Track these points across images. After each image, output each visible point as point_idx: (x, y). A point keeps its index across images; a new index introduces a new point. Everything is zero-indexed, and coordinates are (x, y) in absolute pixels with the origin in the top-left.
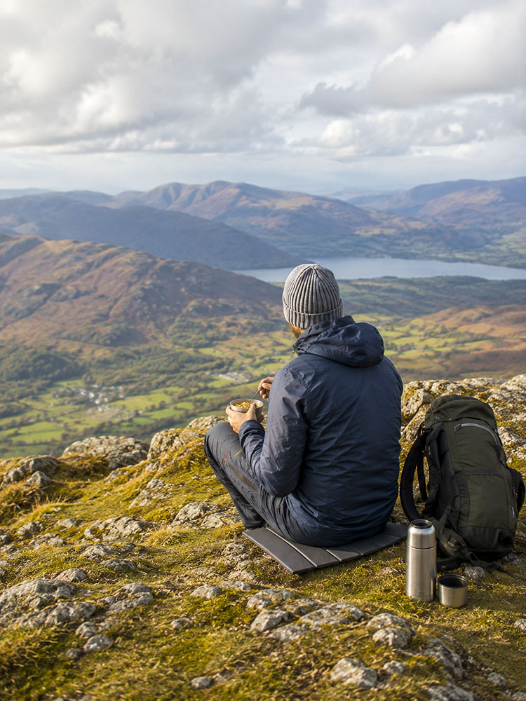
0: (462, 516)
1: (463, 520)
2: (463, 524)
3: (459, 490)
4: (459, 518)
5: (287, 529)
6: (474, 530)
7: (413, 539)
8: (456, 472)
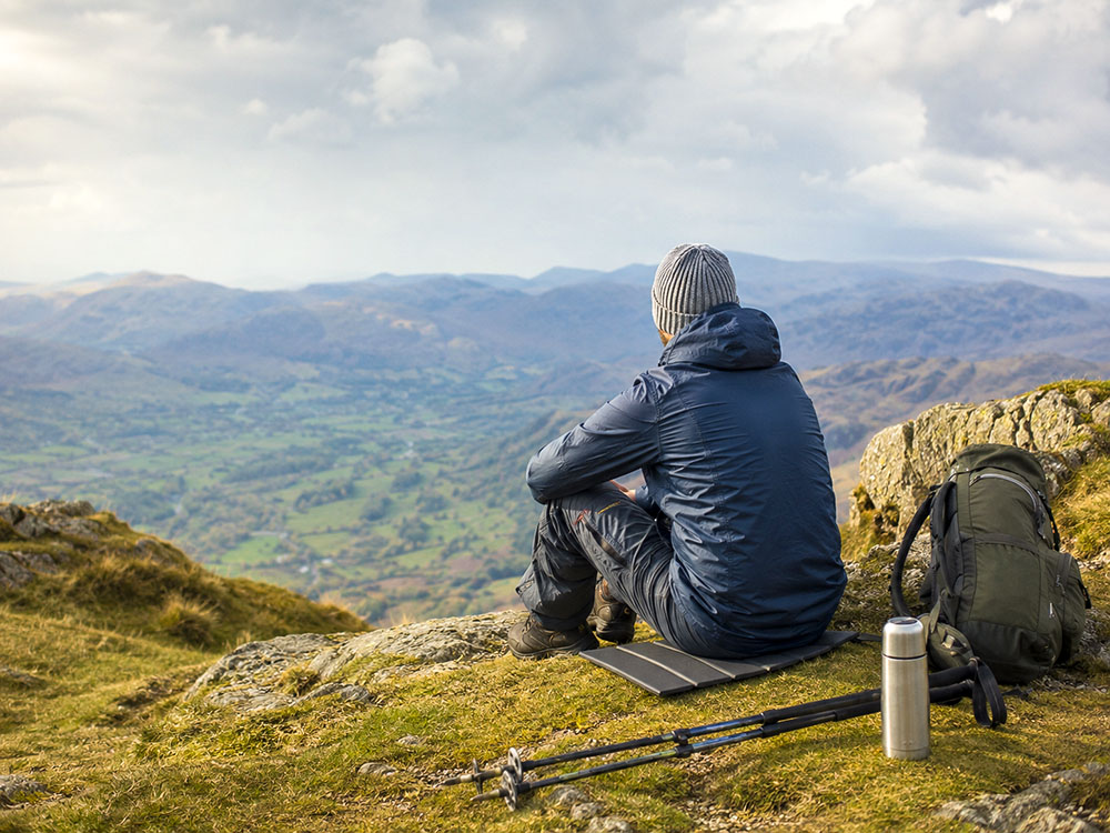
0: (962, 604)
1: (965, 610)
2: (965, 616)
3: (964, 567)
4: (959, 607)
5: (672, 631)
6: (980, 625)
7: (891, 641)
8: (963, 541)
